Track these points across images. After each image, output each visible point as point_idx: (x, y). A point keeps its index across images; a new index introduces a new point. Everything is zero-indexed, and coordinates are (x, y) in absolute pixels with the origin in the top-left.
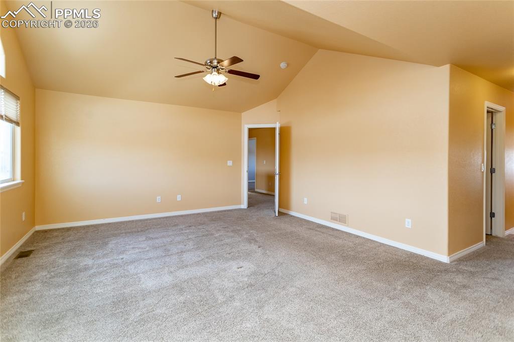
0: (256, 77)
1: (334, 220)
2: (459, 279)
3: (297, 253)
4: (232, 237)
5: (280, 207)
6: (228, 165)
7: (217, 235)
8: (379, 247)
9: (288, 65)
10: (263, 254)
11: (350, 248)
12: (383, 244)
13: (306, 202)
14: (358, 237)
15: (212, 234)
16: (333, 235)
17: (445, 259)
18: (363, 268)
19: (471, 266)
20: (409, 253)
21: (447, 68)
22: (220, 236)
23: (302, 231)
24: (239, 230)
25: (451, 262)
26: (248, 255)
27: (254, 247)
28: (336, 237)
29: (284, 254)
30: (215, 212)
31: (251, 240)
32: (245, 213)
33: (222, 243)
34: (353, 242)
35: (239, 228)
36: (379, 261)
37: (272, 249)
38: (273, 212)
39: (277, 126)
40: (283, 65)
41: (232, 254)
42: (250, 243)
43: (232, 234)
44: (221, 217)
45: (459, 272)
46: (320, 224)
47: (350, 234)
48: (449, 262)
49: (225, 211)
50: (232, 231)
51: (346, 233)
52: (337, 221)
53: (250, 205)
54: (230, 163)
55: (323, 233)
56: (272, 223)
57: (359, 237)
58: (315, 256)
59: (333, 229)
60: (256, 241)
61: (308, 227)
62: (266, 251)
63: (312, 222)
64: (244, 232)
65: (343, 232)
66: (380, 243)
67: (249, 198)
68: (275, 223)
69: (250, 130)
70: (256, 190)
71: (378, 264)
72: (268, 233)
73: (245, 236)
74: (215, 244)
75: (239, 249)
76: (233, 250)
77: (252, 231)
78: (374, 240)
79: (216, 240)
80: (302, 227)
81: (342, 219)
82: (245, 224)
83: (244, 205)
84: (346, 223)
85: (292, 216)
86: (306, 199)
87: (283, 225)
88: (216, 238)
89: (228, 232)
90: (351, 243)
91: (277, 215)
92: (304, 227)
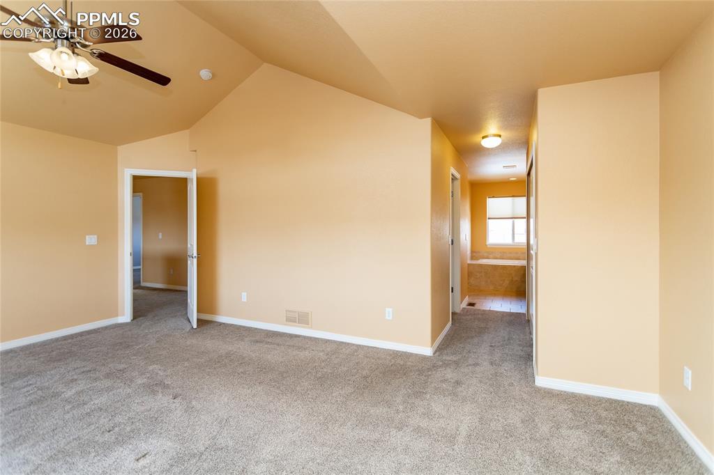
0: (163, 80)
1: (291, 321)
2: (449, 374)
3: (249, 391)
4: (108, 389)
5: (198, 311)
6: (87, 243)
7: (69, 394)
8: (356, 351)
9: (214, 75)
10: (186, 411)
11: (323, 361)
12: (360, 345)
13: (244, 299)
14: (327, 341)
15: (56, 395)
16: (293, 346)
17: (428, 351)
18: (349, 390)
19: (453, 354)
20: (391, 352)
21: (427, 123)
22: (78, 393)
23: (244, 348)
24: (123, 371)
25: (434, 354)
26: (154, 423)
27: (163, 400)
28: (299, 348)
29: (226, 399)
30: (57, 340)
31: (155, 386)
32: (130, 330)
33: (87, 408)
34: (323, 351)
35: (122, 367)
36: (364, 373)
37: (201, 395)
38: (186, 322)
39: (193, 175)
40: (205, 74)
41: (117, 429)
42: (154, 393)
43: (108, 383)
44: (74, 349)
45: (446, 365)
46: (270, 331)
47: (316, 339)
48: (432, 355)
49: (81, 334)
50: (108, 376)
51: (310, 338)
52: (295, 322)
53: (138, 313)
54: (91, 240)
55: (278, 345)
56: (188, 343)
57: (329, 340)
58: (278, 388)
59: (291, 336)
60: (166, 387)
61: (253, 339)
62: (190, 402)
63: (256, 329)
64: (135, 374)
65: (305, 337)
66: (357, 346)
67: (136, 300)
68: (194, 341)
69: (136, 179)
70: (143, 284)
71: (366, 377)
72: (186, 364)
73: (139, 381)
74: (67, 417)
75: (131, 414)
76: (118, 419)
77: (151, 368)
78: (348, 341)
79: (68, 407)
80: (242, 340)
81: (303, 319)
82: (135, 355)
83: (126, 316)
84: (308, 324)
85: (221, 324)
86: (244, 295)
87: (209, 343)
88: (68, 401)
89: (96, 379)
90: (321, 354)
91: (195, 326)
92: (246, 339)
